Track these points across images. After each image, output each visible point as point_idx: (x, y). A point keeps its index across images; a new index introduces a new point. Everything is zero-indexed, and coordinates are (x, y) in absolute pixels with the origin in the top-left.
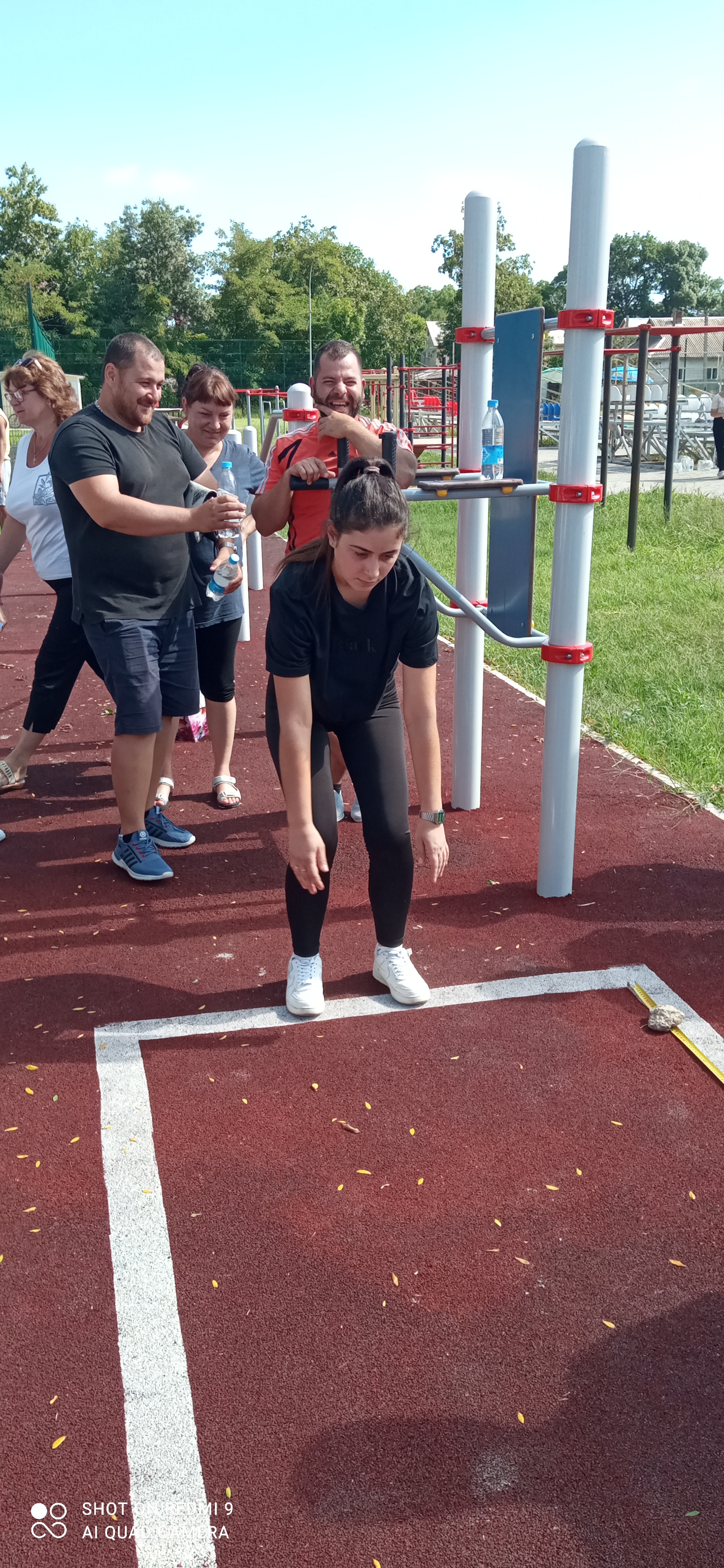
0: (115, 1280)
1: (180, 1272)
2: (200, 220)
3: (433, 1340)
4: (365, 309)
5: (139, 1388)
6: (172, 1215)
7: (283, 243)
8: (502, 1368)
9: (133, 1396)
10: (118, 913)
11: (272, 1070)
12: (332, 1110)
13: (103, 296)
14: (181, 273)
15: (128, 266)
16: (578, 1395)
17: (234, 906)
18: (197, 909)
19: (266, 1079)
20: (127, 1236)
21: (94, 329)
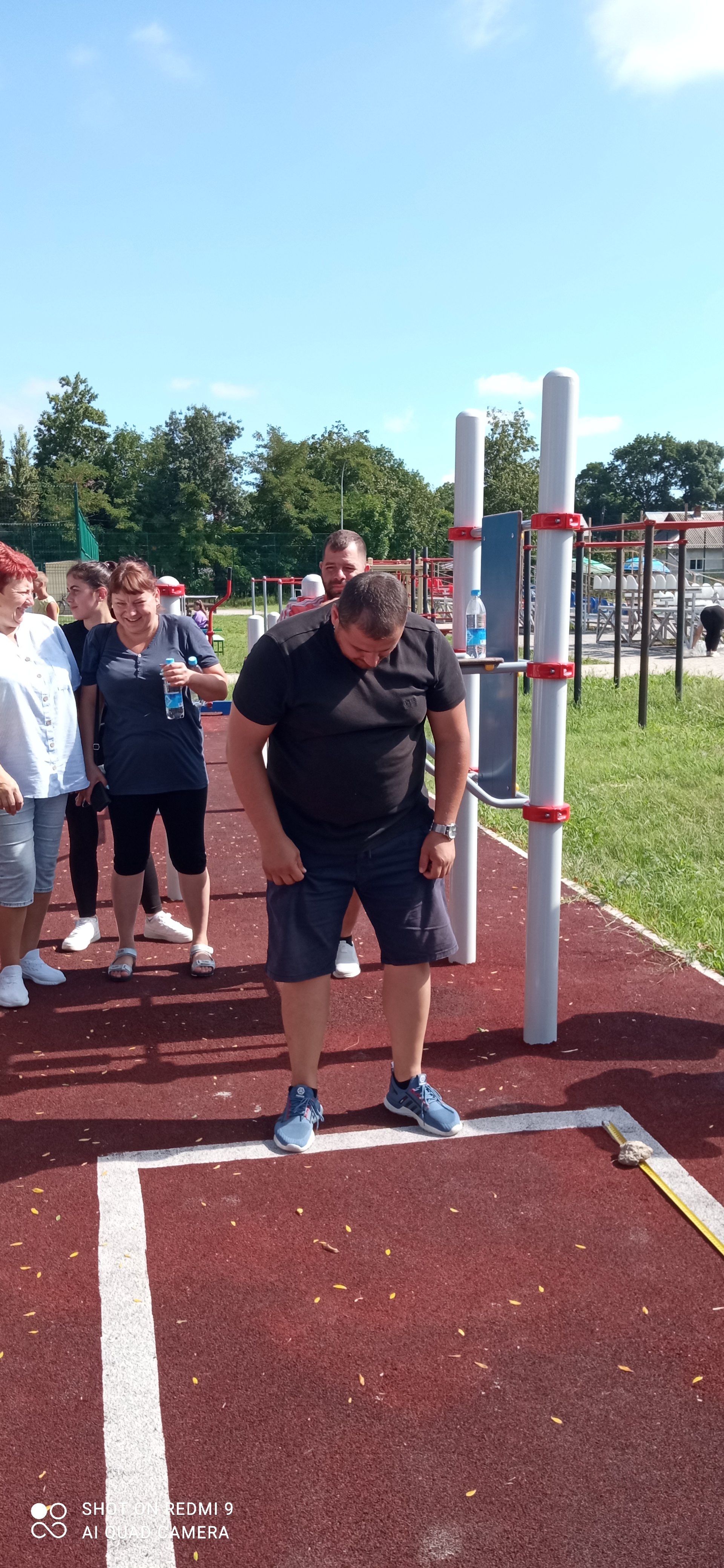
0: (104, 1376)
1: (164, 1370)
2: (240, 425)
3: (393, 1432)
4: (394, 505)
5: (120, 1467)
6: (159, 1321)
7: (318, 446)
8: (455, 1457)
9: (114, 1473)
10: (126, 1055)
11: (261, 1196)
12: (314, 1233)
13: (147, 494)
14: (221, 473)
15: (171, 466)
16: (522, 1480)
17: (235, 1049)
18: (200, 1052)
19: (254, 1204)
20: (116, 1338)
21: (137, 524)
